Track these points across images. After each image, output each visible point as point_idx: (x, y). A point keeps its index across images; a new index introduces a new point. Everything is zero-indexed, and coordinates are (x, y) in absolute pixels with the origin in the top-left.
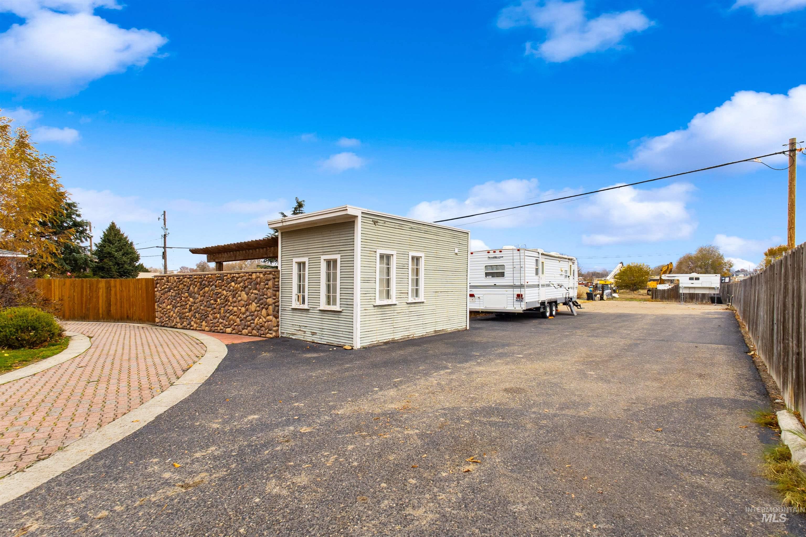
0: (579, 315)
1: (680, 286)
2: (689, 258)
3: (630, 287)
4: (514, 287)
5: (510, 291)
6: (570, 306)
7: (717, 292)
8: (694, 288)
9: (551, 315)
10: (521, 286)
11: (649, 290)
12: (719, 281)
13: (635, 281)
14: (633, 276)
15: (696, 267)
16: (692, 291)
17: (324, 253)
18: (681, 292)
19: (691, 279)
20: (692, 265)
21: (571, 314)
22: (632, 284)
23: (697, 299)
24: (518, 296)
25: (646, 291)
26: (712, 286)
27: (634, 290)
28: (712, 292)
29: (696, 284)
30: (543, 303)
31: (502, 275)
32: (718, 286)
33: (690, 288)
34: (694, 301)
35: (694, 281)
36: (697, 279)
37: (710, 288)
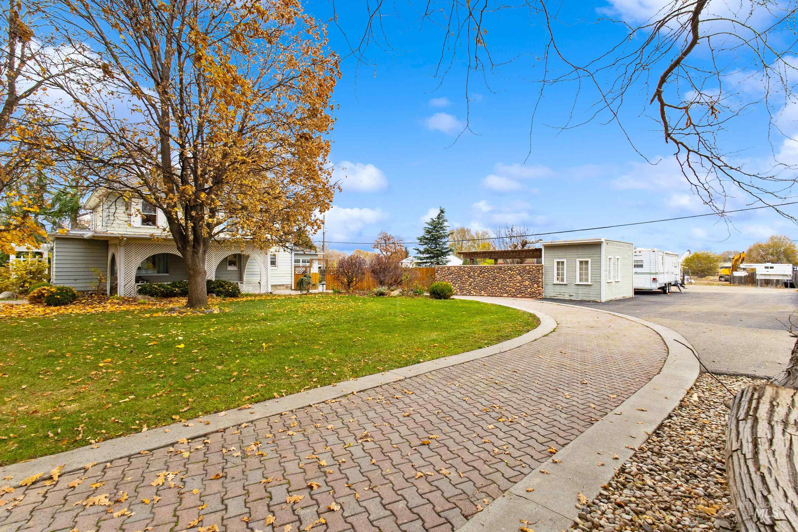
0: (685, 293)
1: (757, 273)
2: (760, 246)
3: (698, 273)
4: (650, 273)
5: (648, 276)
6: (678, 287)
7: (790, 278)
8: (770, 275)
9: (669, 292)
10: (656, 273)
11: (721, 277)
12: (791, 270)
13: (703, 268)
14: (700, 263)
15: (767, 254)
16: (767, 278)
17: (578, 258)
18: (757, 278)
19: (766, 268)
20: (763, 253)
21: (681, 293)
22: (699, 270)
23: (772, 284)
24: (654, 279)
25: (717, 278)
26: (785, 274)
27: (702, 277)
28: (785, 278)
29: (771, 271)
30: (665, 284)
31: (641, 266)
32: (791, 273)
33: (765, 275)
34: (769, 285)
35: (769, 270)
36: (772, 268)
37: (783, 275)
